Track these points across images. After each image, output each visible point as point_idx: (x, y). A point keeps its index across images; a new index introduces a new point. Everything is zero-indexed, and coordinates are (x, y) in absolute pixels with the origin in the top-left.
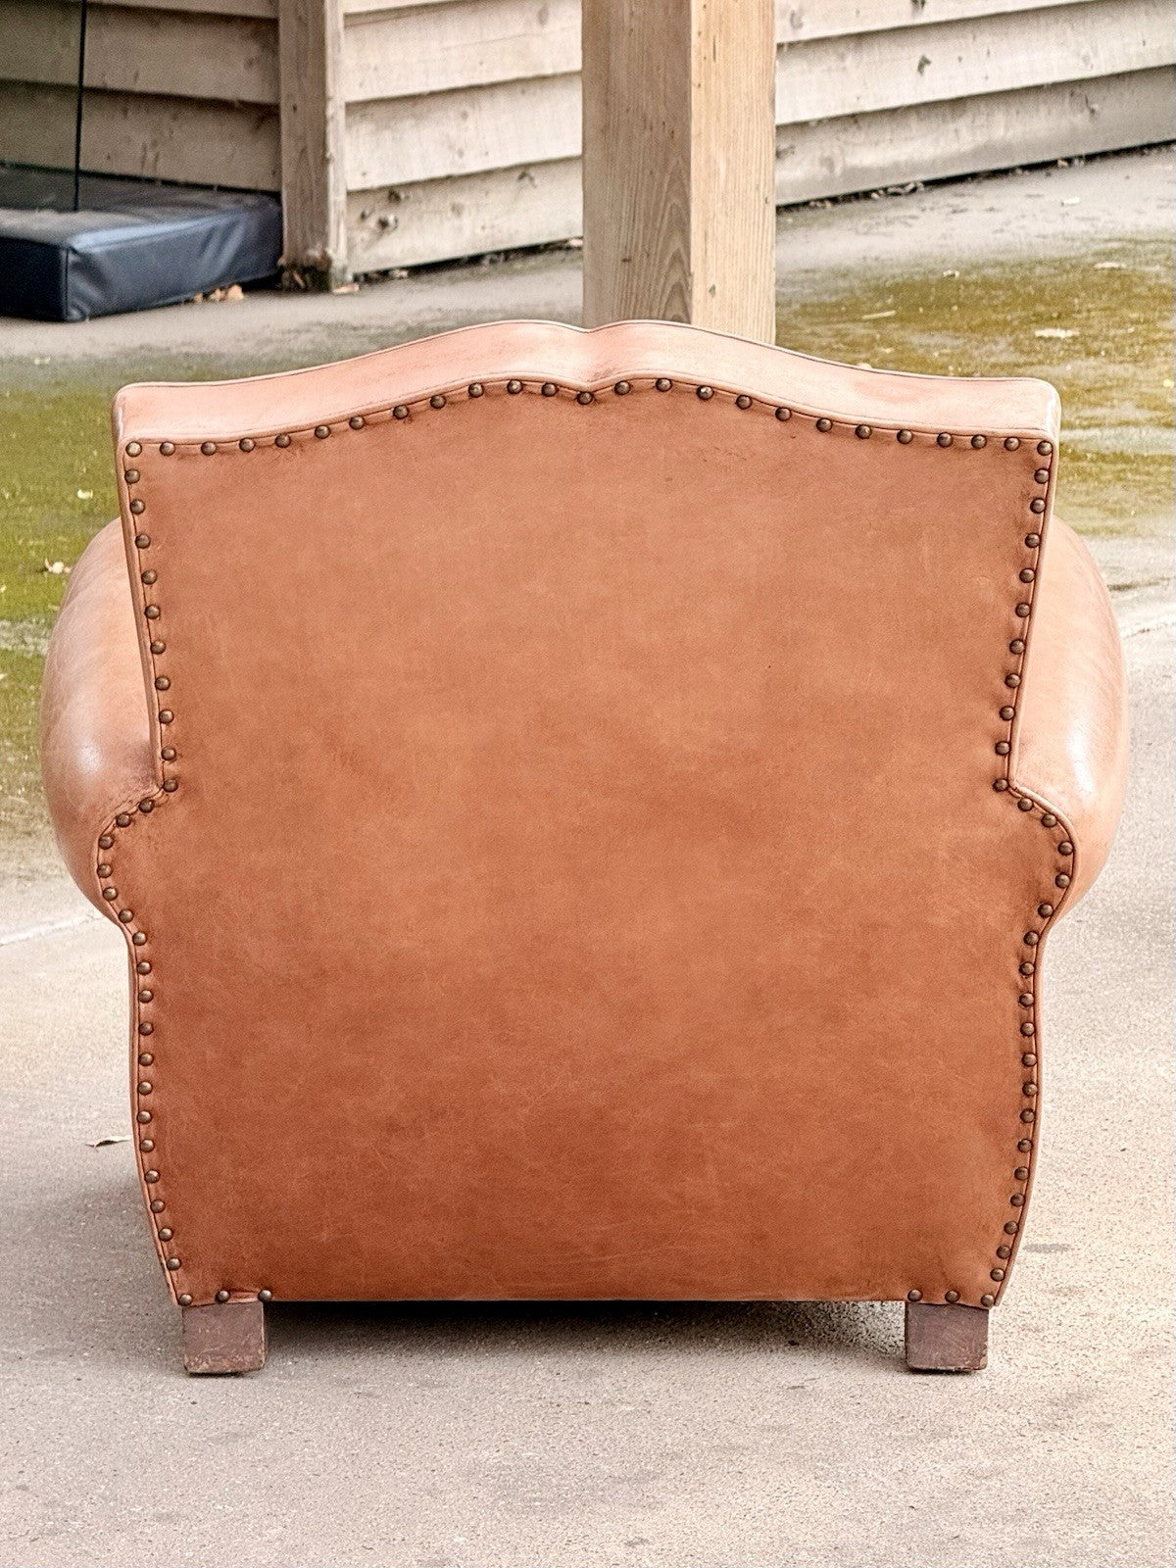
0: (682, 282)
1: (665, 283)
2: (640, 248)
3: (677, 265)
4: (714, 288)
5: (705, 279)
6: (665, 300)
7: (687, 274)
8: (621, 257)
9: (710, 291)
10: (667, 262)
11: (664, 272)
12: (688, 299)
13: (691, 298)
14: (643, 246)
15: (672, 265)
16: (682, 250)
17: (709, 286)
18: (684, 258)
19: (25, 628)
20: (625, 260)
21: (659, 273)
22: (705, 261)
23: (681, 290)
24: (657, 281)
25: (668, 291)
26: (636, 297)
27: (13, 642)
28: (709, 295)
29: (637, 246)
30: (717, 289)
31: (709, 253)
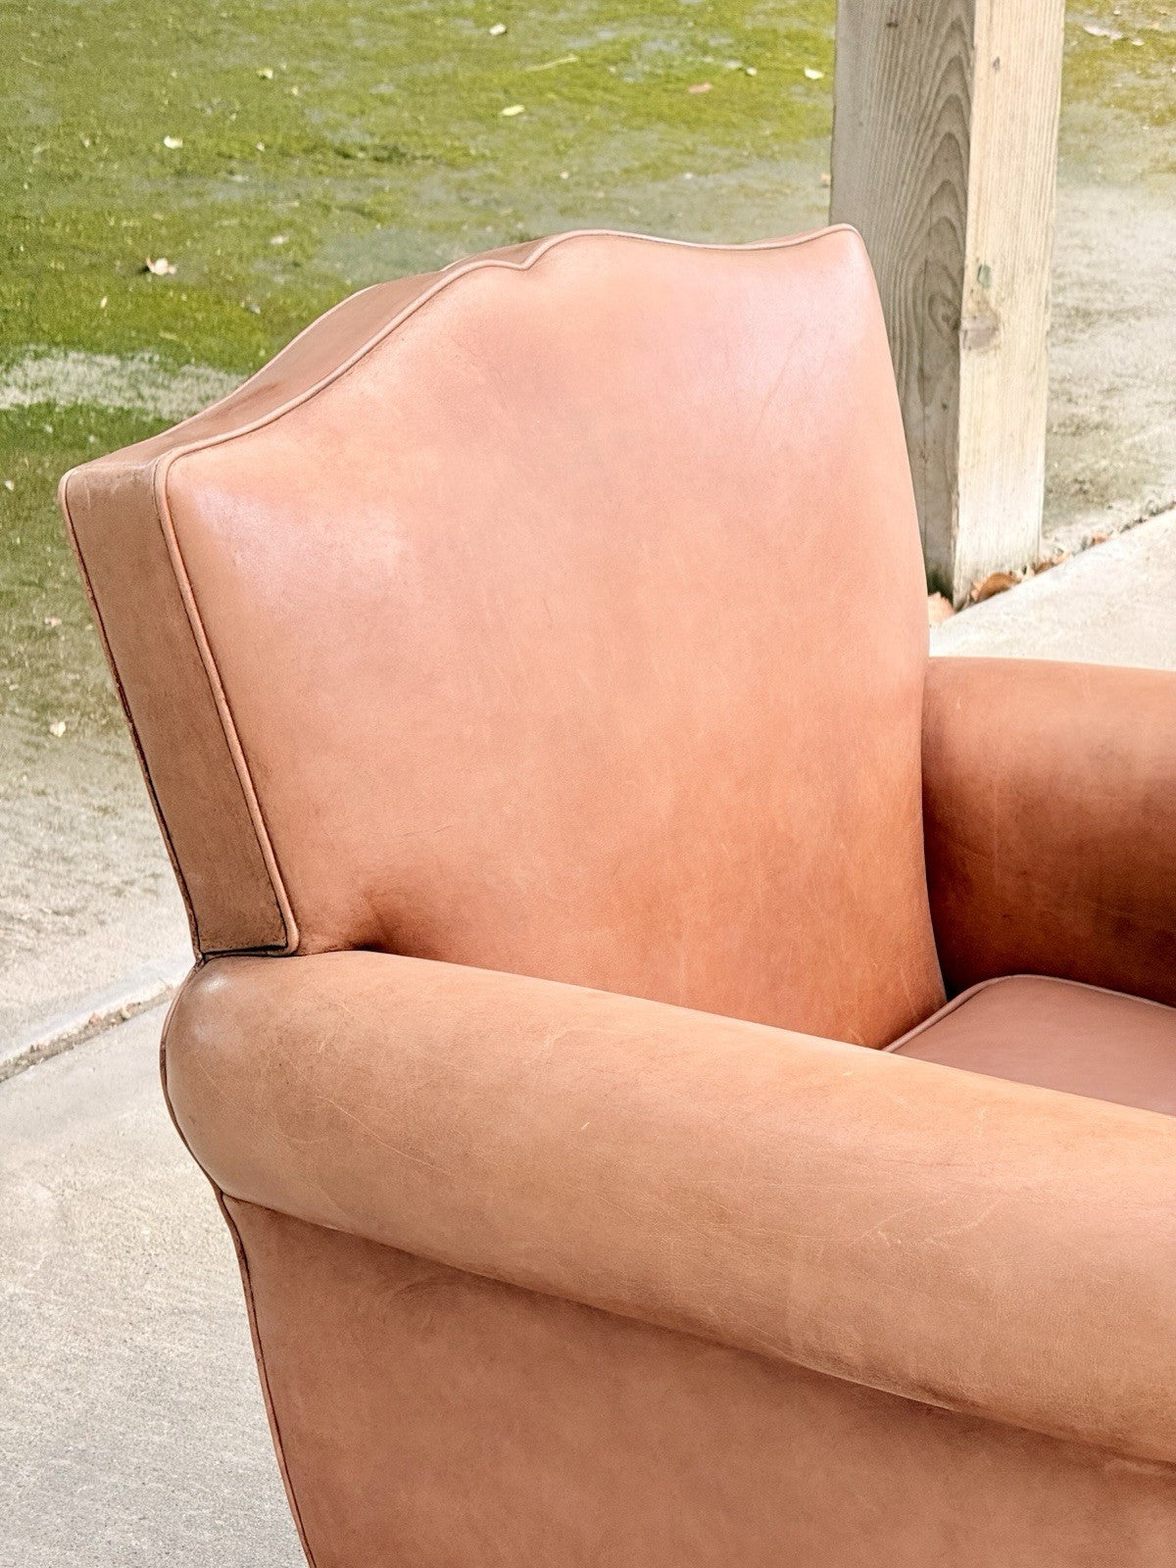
0: (963, 56)
1: (940, 58)
2: (910, 10)
3: (957, 35)
4: (998, 60)
5: (989, 50)
6: (939, 75)
7: (969, 46)
8: (884, 21)
9: (994, 65)
10: (944, 31)
11: (939, 42)
12: (968, 77)
13: (972, 75)
14: (914, 9)
15: (949, 36)
16: (964, 20)
17: (993, 60)
18: (966, 28)
19: (137, 371)
20: (890, 25)
21: (932, 42)
22: (989, 30)
23: (961, 65)
24: (930, 52)
25: (944, 65)
26: (903, 70)
27: (127, 395)
28: (992, 70)
29: (905, 8)
30: (1001, 63)
31: (995, 19)
